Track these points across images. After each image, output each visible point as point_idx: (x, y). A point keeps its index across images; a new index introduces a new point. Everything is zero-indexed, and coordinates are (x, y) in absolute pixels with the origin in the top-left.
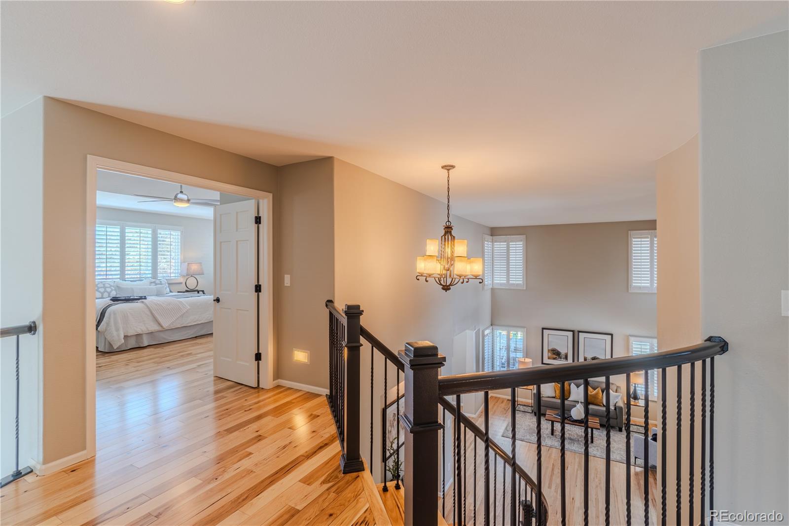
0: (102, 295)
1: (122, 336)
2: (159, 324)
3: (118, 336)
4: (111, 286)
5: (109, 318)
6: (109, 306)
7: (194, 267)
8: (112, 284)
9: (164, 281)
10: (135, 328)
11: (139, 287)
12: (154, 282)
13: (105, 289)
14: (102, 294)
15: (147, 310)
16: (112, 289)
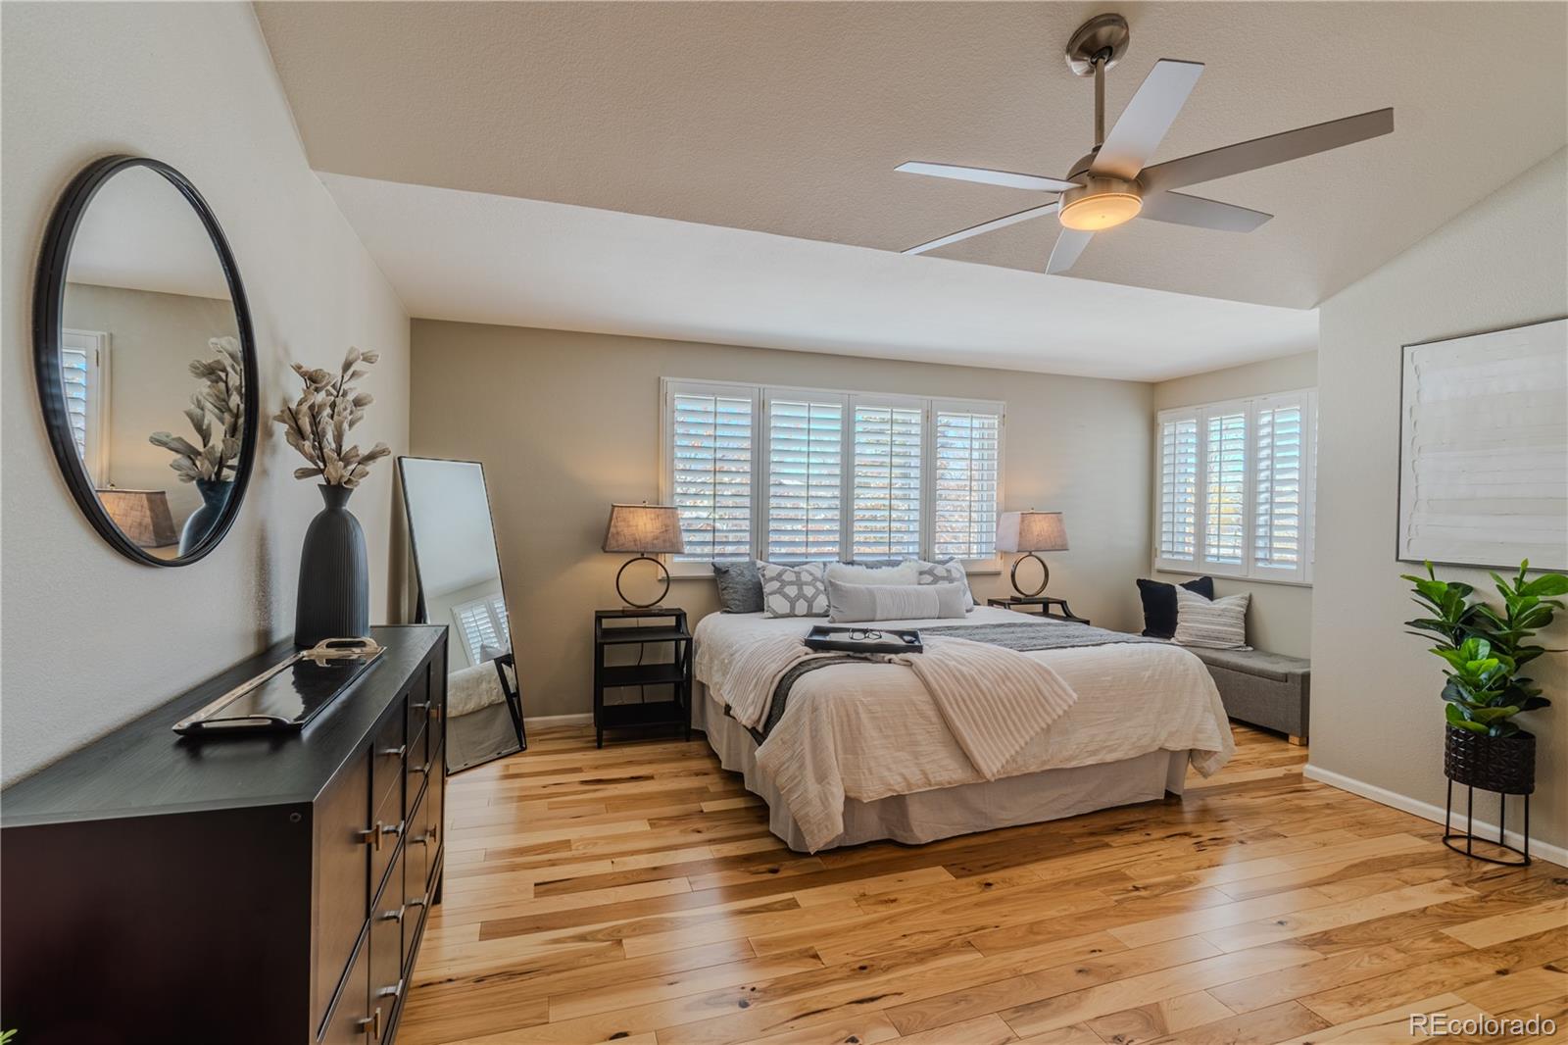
0: (793, 608)
1: (838, 805)
2: (967, 758)
3: (825, 801)
4: (815, 579)
5: (797, 720)
6: (799, 669)
7: (1040, 527)
8: (818, 573)
9: (957, 569)
10: (886, 773)
11: (888, 587)
12: (930, 572)
13: (800, 589)
14: (793, 602)
15: (927, 698)
16: (817, 589)
